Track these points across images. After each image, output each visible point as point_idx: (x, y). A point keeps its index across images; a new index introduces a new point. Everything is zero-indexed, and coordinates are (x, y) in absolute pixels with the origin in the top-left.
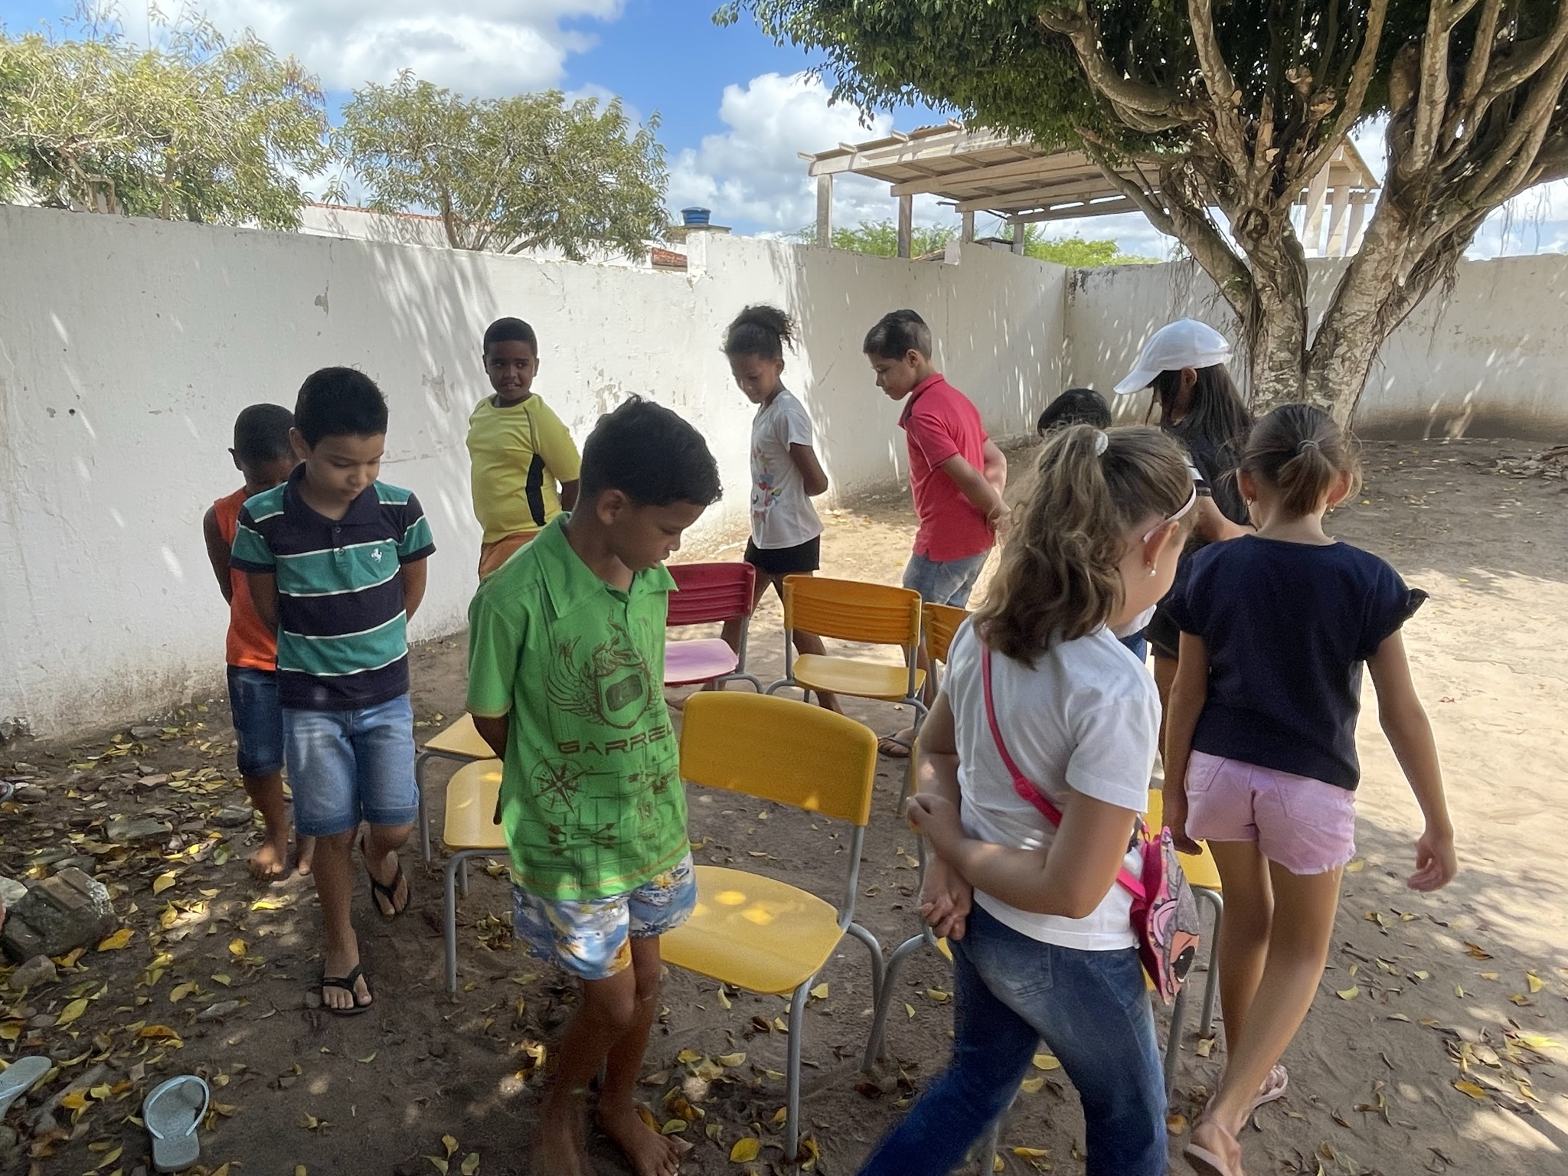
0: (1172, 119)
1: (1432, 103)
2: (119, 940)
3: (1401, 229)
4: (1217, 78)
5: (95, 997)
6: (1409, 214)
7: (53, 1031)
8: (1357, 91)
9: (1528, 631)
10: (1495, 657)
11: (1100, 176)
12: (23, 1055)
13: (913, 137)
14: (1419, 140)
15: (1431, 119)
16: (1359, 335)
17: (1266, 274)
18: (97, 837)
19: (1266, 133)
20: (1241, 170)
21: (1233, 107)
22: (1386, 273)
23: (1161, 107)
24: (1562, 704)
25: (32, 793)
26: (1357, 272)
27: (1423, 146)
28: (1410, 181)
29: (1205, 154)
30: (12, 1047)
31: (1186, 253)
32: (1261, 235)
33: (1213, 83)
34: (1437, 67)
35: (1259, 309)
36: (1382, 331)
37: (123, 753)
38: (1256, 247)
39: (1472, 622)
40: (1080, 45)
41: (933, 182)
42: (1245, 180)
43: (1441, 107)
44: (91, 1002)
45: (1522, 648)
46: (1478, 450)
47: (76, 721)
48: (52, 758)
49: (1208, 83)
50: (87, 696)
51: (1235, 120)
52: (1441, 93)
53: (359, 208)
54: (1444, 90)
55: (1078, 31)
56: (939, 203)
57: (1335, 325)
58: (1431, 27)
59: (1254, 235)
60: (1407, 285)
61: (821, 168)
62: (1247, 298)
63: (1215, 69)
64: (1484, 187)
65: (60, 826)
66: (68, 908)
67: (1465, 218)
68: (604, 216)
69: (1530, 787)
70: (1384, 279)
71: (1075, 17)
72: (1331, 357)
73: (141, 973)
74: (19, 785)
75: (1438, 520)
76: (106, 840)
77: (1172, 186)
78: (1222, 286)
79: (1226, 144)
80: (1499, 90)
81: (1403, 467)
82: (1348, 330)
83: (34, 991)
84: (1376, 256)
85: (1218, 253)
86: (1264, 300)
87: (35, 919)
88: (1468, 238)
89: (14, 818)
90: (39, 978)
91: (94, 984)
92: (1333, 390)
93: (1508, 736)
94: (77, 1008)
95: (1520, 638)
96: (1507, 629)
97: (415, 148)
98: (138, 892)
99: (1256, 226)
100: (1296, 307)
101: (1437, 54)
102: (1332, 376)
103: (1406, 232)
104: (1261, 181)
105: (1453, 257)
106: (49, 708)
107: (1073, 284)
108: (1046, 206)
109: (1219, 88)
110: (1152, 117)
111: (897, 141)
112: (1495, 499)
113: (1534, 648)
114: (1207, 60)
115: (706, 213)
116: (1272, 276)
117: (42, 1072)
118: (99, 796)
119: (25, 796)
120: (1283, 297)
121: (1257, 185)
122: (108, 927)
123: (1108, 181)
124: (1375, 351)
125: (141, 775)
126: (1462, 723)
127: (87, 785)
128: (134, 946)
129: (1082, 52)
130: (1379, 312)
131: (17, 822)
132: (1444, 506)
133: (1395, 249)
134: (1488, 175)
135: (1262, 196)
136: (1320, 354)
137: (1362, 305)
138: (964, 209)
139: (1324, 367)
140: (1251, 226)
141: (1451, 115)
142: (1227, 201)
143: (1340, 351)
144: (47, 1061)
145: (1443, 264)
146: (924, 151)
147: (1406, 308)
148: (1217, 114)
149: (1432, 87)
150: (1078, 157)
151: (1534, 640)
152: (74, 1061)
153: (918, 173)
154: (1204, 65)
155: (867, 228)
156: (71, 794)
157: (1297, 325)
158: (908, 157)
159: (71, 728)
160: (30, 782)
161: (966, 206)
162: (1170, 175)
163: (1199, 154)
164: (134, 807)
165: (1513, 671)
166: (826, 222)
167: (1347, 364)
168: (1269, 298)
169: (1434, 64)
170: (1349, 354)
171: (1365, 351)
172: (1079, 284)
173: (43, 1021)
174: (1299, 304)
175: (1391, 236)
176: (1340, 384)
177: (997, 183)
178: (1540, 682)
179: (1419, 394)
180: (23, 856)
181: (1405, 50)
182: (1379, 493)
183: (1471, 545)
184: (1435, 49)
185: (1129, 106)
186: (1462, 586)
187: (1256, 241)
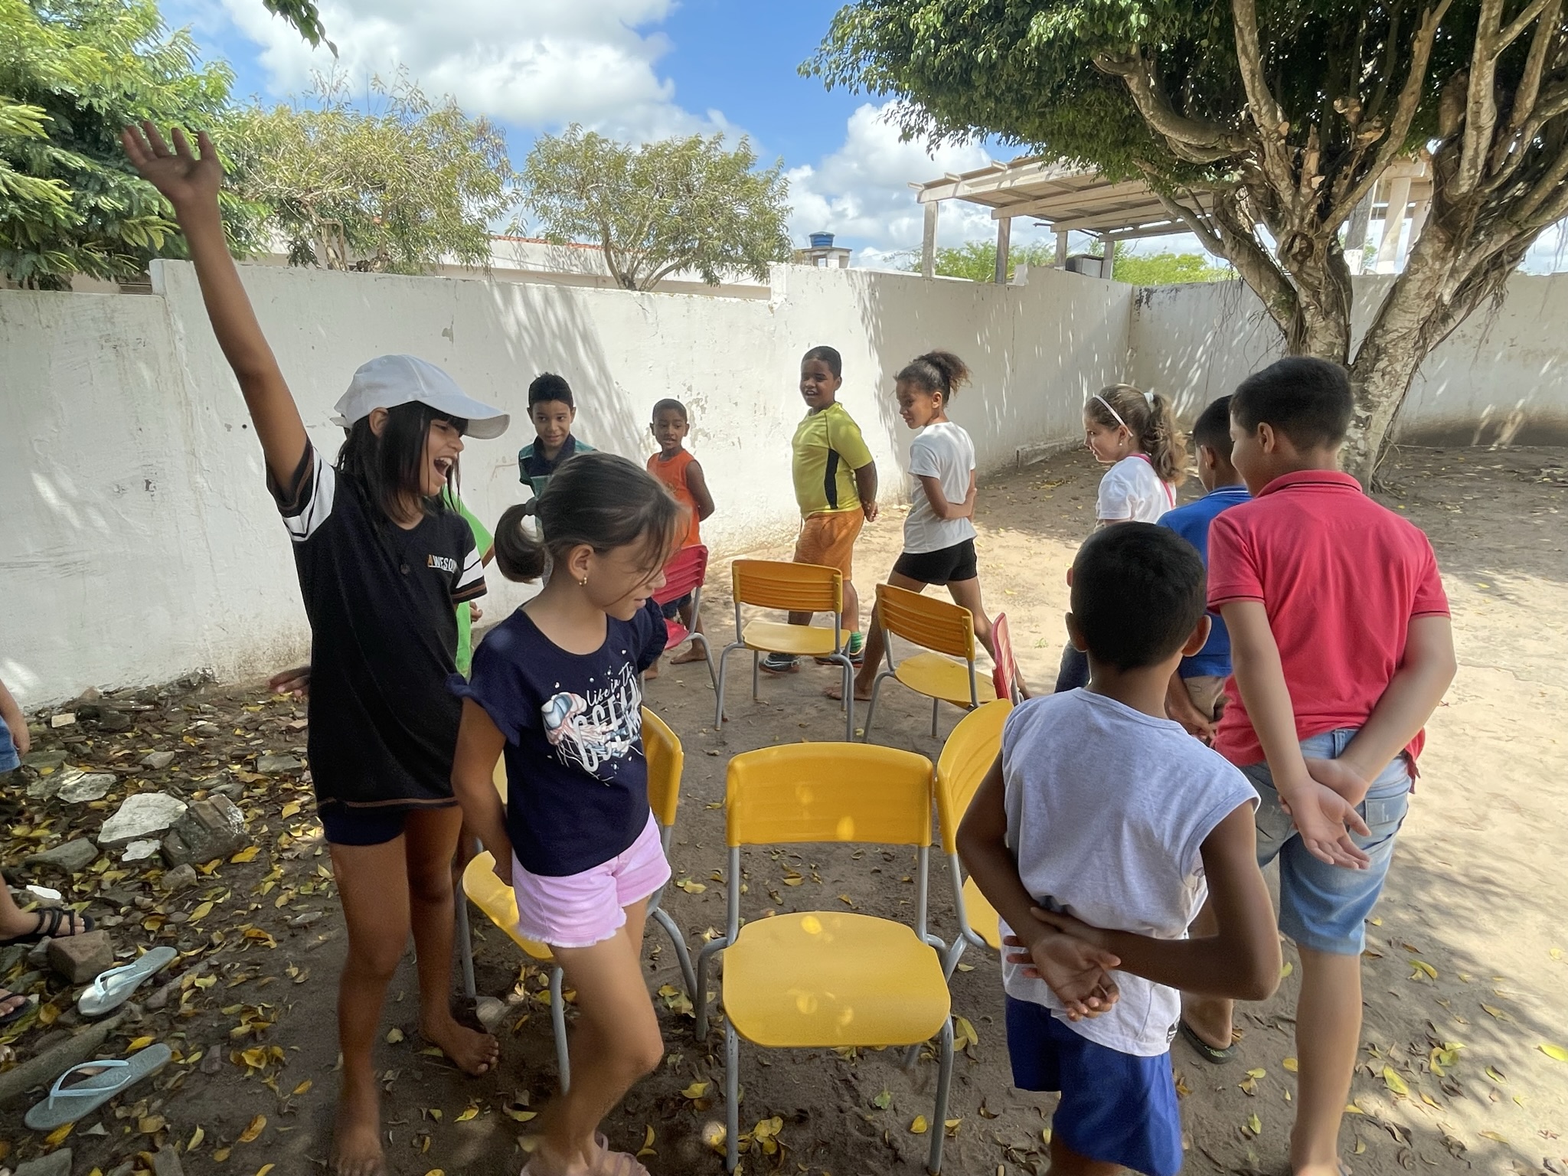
0: (1221, 151)
1: (1479, 129)
2: (248, 855)
3: (1447, 249)
4: (1263, 112)
5: (220, 901)
6: (1454, 235)
7: (184, 926)
8: (1403, 119)
9: (1541, 639)
10: (1502, 663)
11: (1158, 202)
12: (159, 944)
13: (1012, 166)
14: (1465, 165)
15: (1478, 144)
16: (1400, 351)
17: (1310, 293)
18: (249, 768)
19: (1312, 161)
20: (1287, 197)
21: (1280, 137)
22: (1430, 292)
23: (1210, 140)
24: (1560, 713)
25: (210, 729)
26: (1401, 291)
27: (1469, 170)
28: (1456, 204)
29: (1256, 182)
30: (152, 937)
31: (1237, 275)
32: (1305, 258)
33: (1260, 116)
34: (1482, 94)
35: (1302, 326)
36: (1424, 346)
37: (285, 699)
38: (1300, 269)
39: (1485, 627)
40: (1133, 85)
41: (1030, 206)
42: (1290, 207)
43: (1488, 133)
44: (215, 905)
45: (1532, 656)
46: (1526, 457)
47: (250, 671)
48: (231, 701)
49: (1255, 116)
50: (260, 653)
51: (1282, 151)
52: (1488, 118)
53: (537, 240)
54: (1491, 115)
55: (1131, 72)
56: (1036, 225)
57: (1378, 341)
58: (1476, 56)
59: (1300, 258)
60: (1453, 305)
61: (928, 196)
62: (1292, 316)
63: (1262, 103)
64: (1533, 209)
65: (223, 758)
66: (209, 827)
67: (1514, 238)
68: (736, 244)
69: (1507, 793)
70: (1427, 297)
71: (1129, 59)
72: (1372, 371)
73: (258, 884)
74: (200, 723)
75: (1470, 527)
76: (255, 771)
77: (1225, 213)
78: (1269, 304)
79: (1273, 173)
80: (1549, 114)
81: (1445, 473)
82: (1389, 346)
83: (178, 891)
84: (1420, 276)
85: (1266, 273)
86: (1308, 317)
87: (186, 833)
88: (1519, 257)
89: (192, 750)
90: (183, 881)
91: (221, 889)
92: (1371, 401)
93: (1495, 742)
94: (204, 910)
95: (1531, 645)
96: (1520, 636)
97: (581, 188)
98: (271, 816)
99: (1301, 249)
100: (1338, 324)
101: (1482, 82)
102: (1371, 389)
103: (1451, 253)
104: (1307, 206)
105: (1502, 274)
106: (230, 662)
107: (1139, 300)
108: (1135, 225)
109: (1266, 121)
110: (1202, 149)
111: (998, 170)
112: (1532, 506)
113: (1540, 656)
114: (1254, 95)
115: (830, 237)
116: (1316, 294)
117: (167, 959)
118: (258, 734)
119: (202, 732)
120: (1326, 315)
121: (1303, 210)
122: (242, 843)
123: (1164, 207)
124: (1417, 366)
125: (294, 718)
126: (1452, 727)
127: (252, 725)
128: (257, 861)
129: (1135, 91)
130: (1421, 328)
131: (193, 753)
132: (1480, 513)
133: (1440, 269)
134: (1538, 197)
135: (1307, 221)
136: (1361, 368)
137: (1404, 322)
138: (1059, 229)
139: (1365, 380)
140: (1296, 249)
141: (1500, 139)
142: (1275, 222)
143: (1381, 365)
144: (175, 951)
145: (1491, 283)
146: (1021, 179)
147: (1451, 324)
148: (1265, 145)
149: (1477, 113)
150: (1141, 185)
151: (1546, 648)
152: (193, 953)
153: (1016, 198)
154: (1252, 100)
155: (972, 247)
156: (238, 732)
157: (1339, 341)
158: (1006, 185)
159: (247, 678)
160: (209, 720)
161: (1060, 226)
162: (1222, 202)
163: (1250, 182)
164: (283, 745)
165: (1517, 677)
166: (931, 244)
167: (1387, 377)
168: (1313, 316)
169: (1478, 92)
170: (1389, 369)
171: (1406, 365)
172: (1144, 300)
173: (178, 917)
174: (1342, 322)
175: (1436, 256)
176: (1379, 397)
177: (1088, 206)
178: (1542, 690)
179: (1470, 404)
180: (192, 781)
181: (1456, 77)
182: (1416, 498)
183: (1499, 551)
184: (1481, 77)
185: (1180, 140)
186: (1482, 591)
187: (1302, 263)
